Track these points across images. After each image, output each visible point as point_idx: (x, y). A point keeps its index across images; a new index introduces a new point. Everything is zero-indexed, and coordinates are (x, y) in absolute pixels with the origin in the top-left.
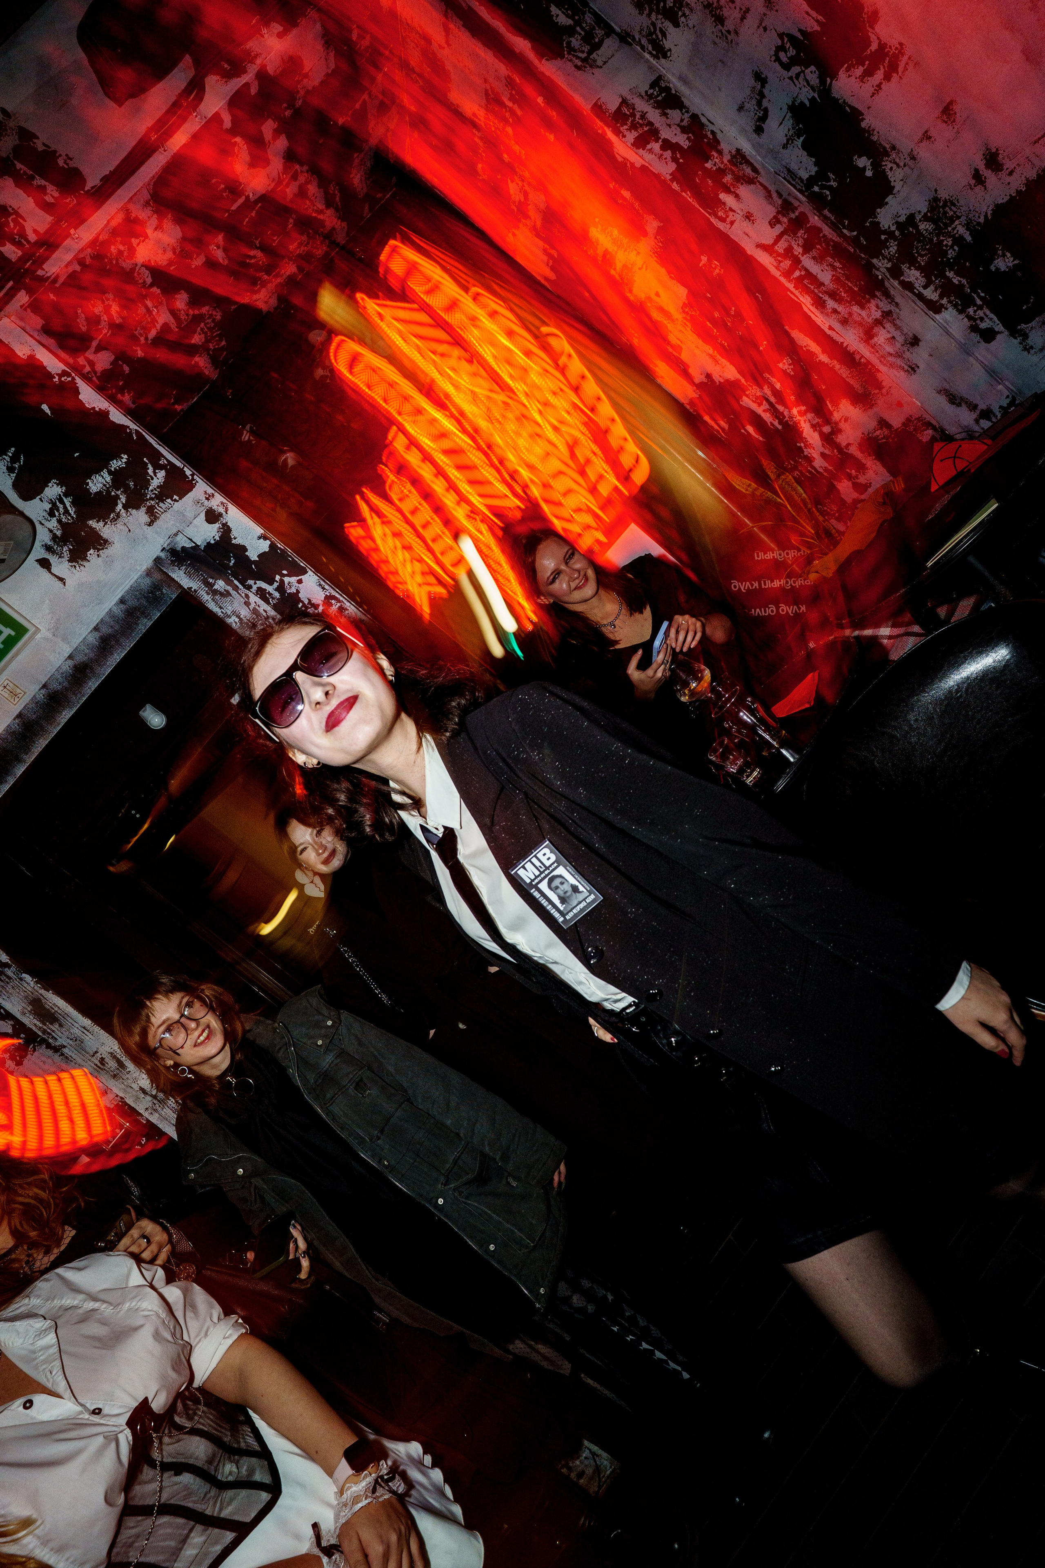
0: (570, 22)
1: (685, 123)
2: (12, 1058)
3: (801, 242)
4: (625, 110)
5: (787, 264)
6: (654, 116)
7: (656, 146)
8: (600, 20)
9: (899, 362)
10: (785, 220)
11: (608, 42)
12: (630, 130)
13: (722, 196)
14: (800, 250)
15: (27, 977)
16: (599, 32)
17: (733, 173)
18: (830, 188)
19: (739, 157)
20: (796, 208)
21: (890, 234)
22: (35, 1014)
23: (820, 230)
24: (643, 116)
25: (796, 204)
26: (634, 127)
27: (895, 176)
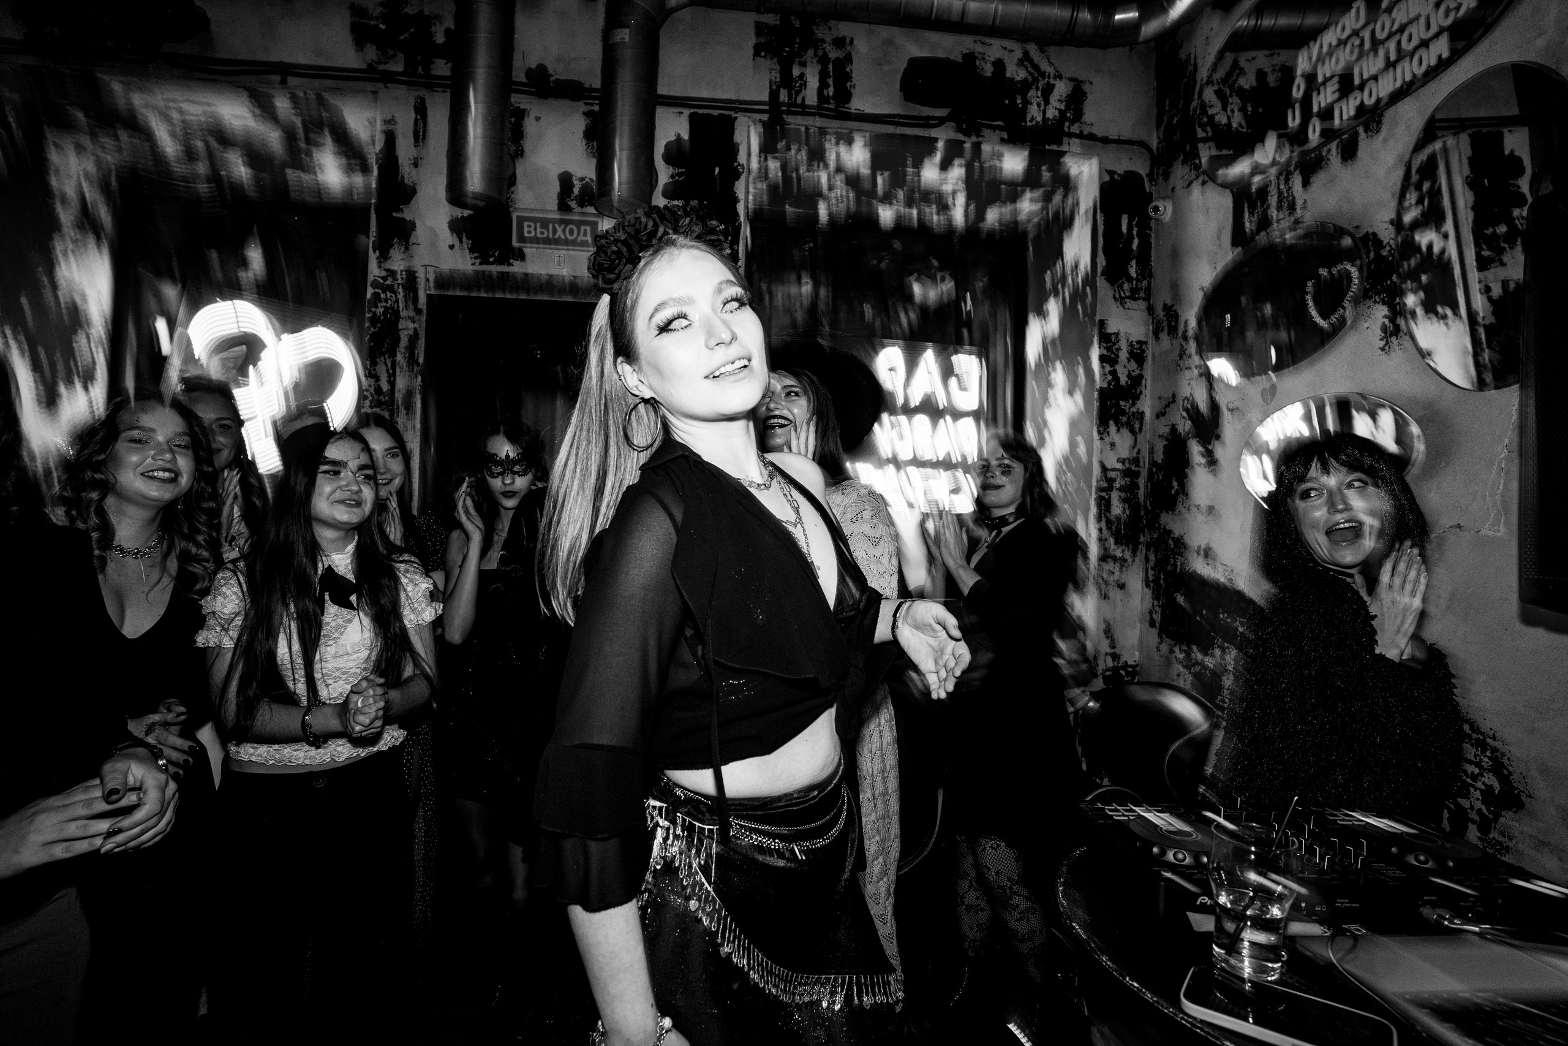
0: (1134, 275)
1: (1133, 374)
2: (371, 402)
3: (1123, 483)
4: (1113, 338)
5: (1105, 485)
6: (1124, 355)
7: (1108, 368)
8: (1148, 289)
9: (1103, 586)
10: (1127, 466)
11: (1141, 302)
12: (1105, 348)
13: (1111, 423)
14: (1118, 486)
15: (419, 379)
16: (1142, 294)
17: (1129, 419)
18: (1158, 477)
19: (1141, 415)
20: (1139, 467)
21: (1159, 528)
22: (404, 397)
23: (1138, 488)
24: (1119, 349)
25: (1141, 464)
26: (1108, 349)
27: (1180, 507)
